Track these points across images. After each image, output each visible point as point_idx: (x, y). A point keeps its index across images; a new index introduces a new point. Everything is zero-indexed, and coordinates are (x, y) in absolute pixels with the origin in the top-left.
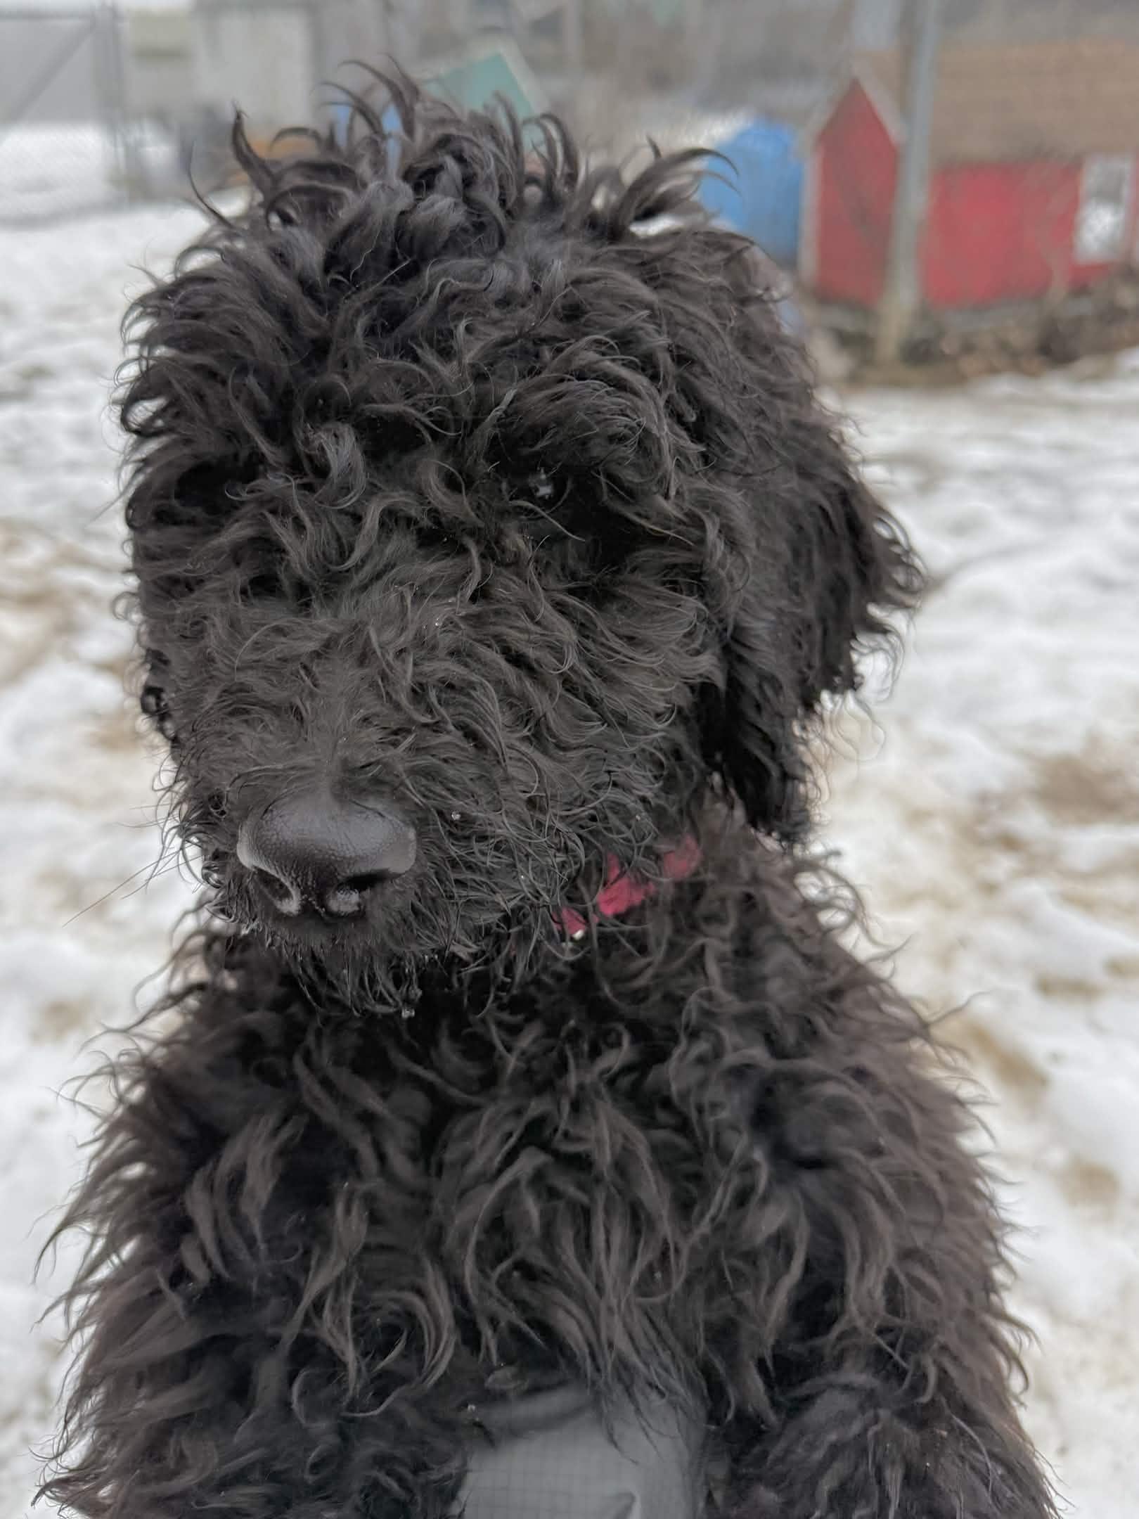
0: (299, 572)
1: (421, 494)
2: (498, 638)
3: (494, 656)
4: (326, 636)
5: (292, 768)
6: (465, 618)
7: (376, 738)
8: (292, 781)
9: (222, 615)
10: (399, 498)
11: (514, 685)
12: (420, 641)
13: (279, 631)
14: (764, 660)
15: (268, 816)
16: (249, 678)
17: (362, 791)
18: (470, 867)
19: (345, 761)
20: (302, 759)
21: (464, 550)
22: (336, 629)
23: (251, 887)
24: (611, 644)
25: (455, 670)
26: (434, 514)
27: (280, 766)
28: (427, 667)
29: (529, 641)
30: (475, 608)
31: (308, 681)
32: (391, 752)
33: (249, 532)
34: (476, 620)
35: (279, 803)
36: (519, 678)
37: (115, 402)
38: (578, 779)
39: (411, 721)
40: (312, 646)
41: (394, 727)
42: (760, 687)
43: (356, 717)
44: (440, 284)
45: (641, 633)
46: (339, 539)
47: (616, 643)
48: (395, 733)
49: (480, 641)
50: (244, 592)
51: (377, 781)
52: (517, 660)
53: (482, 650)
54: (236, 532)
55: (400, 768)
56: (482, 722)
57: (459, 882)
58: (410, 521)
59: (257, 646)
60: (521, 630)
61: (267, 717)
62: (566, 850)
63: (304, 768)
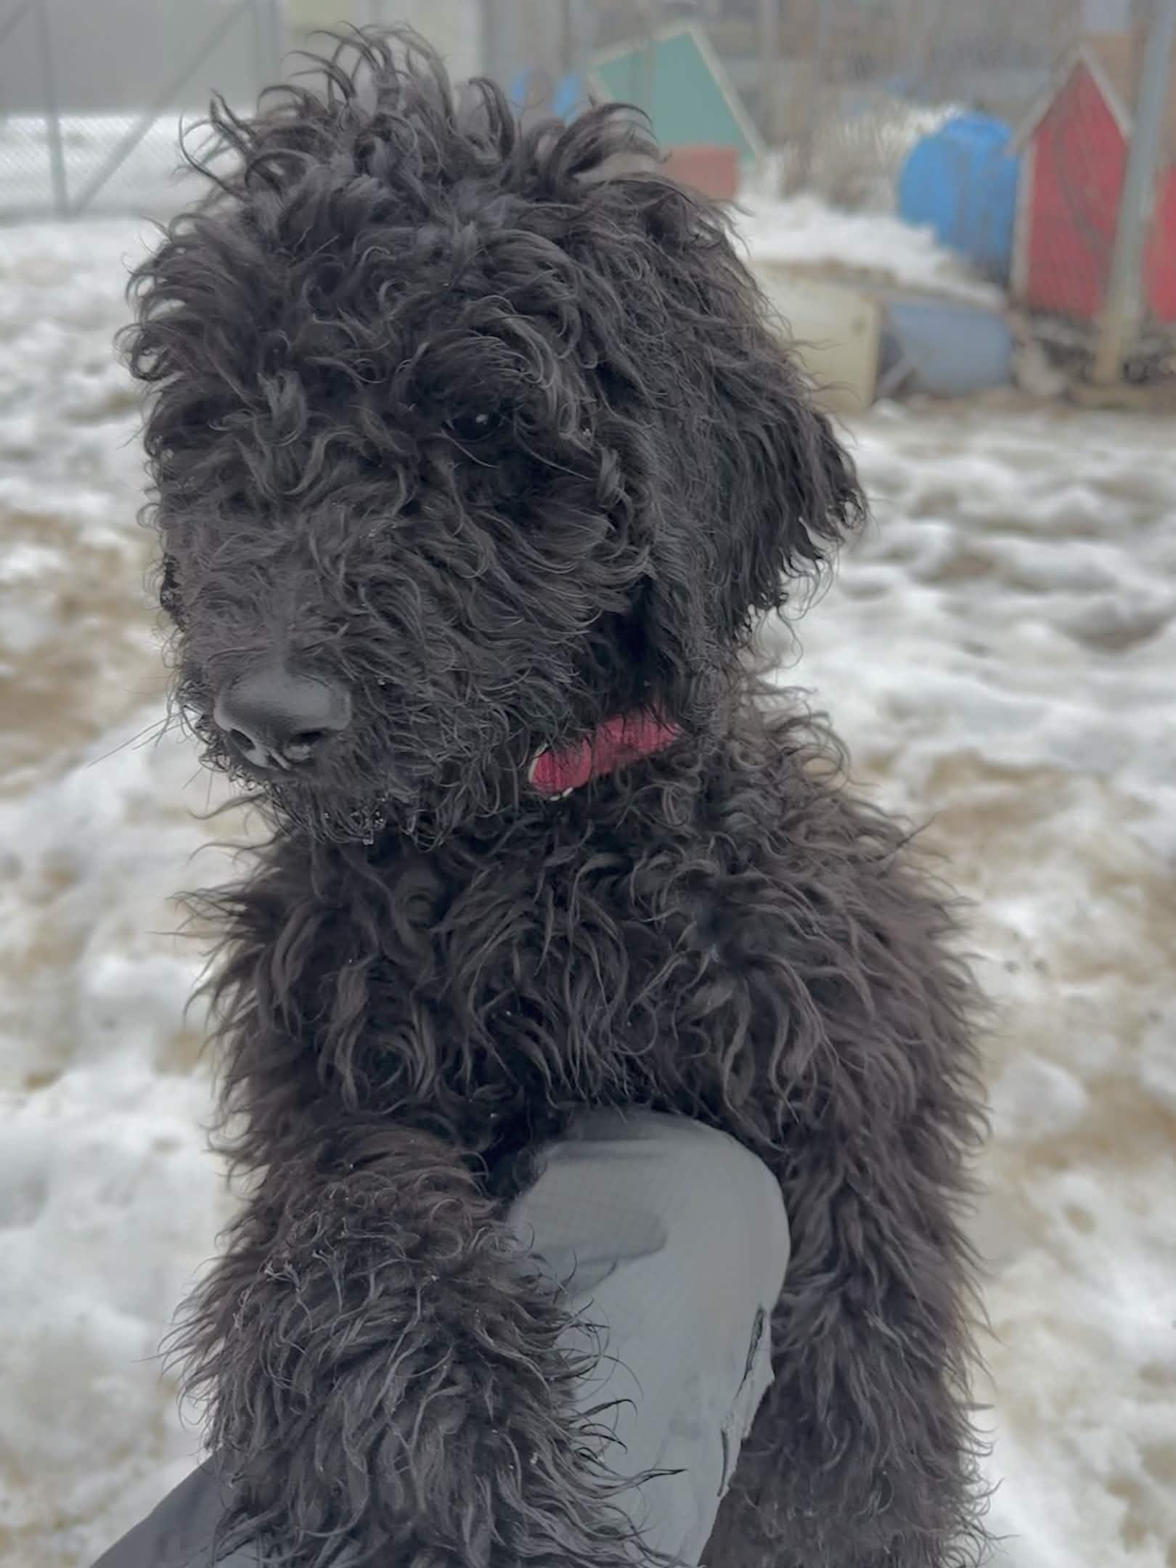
0: (262, 491)
1: (358, 428)
2: (421, 547)
3: (419, 561)
4: (281, 544)
5: (254, 649)
6: (399, 529)
7: (320, 624)
8: (251, 660)
9: (205, 525)
10: (342, 431)
11: (439, 585)
12: (357, 549)
13: (247, 539)
14: (674, 572)
15: (235, 687)
16: (222, 577)
17: (307, 666)
18: (402, 727)
19: (293, 642)
20: (259, 642)
21: (394, 476)
22: (290, 538)
23: (225, 741)
24: (528, 553)
25: (385, 570)
26: (370, 445)
27: (243, 648)
28: (363, 568)
29: (447, 551)
30: (405, 522)
31: (262, 580)
32: (332, 637)
33: (226, 456)
34: (408, 532)
35: (242, 677)
36: (443, 580)
37: (127, 351)
38: (504, 664)
39: (346, 613)
40: (270, 552)
41: (333, 615)
42: (670, 595)
43: (303, 608)
44: (366, 253)
45: (554, 547)
46: (294, 465)
47: (534, 555)
48: (334, 620)
49: (408, 549)
50: (221, 506)
51: (319, 659)
52: (440, 565)
53: (409, 555)
54: (217, 457)
55: (338, 650)
56: (404, 611)
57: (392, 738)
58: (353, 451)
59: (229, 552)
60: (443, 542)
61: (235, 609)
62: (491, 719)
63: (261, 649)
